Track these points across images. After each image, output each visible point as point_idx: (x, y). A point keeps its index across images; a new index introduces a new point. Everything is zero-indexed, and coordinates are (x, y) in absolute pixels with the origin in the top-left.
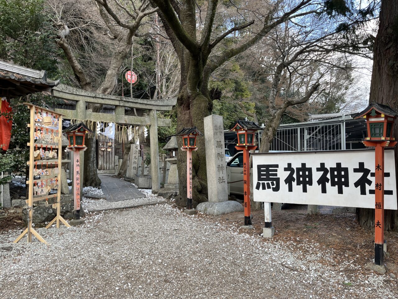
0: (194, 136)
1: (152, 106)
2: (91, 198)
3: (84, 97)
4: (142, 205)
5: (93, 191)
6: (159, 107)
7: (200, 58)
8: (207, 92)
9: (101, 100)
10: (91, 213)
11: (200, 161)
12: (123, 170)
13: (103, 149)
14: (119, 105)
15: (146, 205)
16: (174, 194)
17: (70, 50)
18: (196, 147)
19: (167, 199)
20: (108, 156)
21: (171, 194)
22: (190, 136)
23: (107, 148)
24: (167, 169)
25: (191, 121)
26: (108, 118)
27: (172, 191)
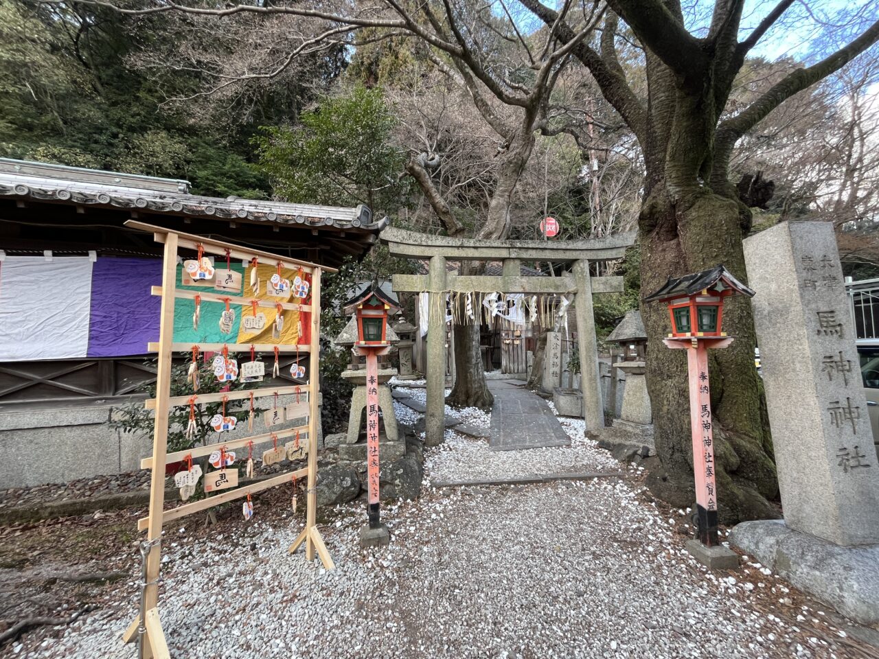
0: (715, 300)
1: (578, 252)
2: (465, 434)
3: (441, 248)
4: (555, 479)
5: (475, 418)
6: (594, 252)
7: (709, 84)
8: (728, 188)
9: (472, 250)
10: (434, 489)
11: (725, 375)
12: (536, 376)
13: (507, 342)
14: (508, 256)
15: (566, 479)
16: (639, 452)
17: (425, 176)
18: (723, 334)
19: (623, 461)
20: (515, 352)
21: (631, 452)
22: (698, 300)
23: (513, 340)
24: (618, 379)
25: (685, 266)
26: (489, 284)
27: (634, 442)
